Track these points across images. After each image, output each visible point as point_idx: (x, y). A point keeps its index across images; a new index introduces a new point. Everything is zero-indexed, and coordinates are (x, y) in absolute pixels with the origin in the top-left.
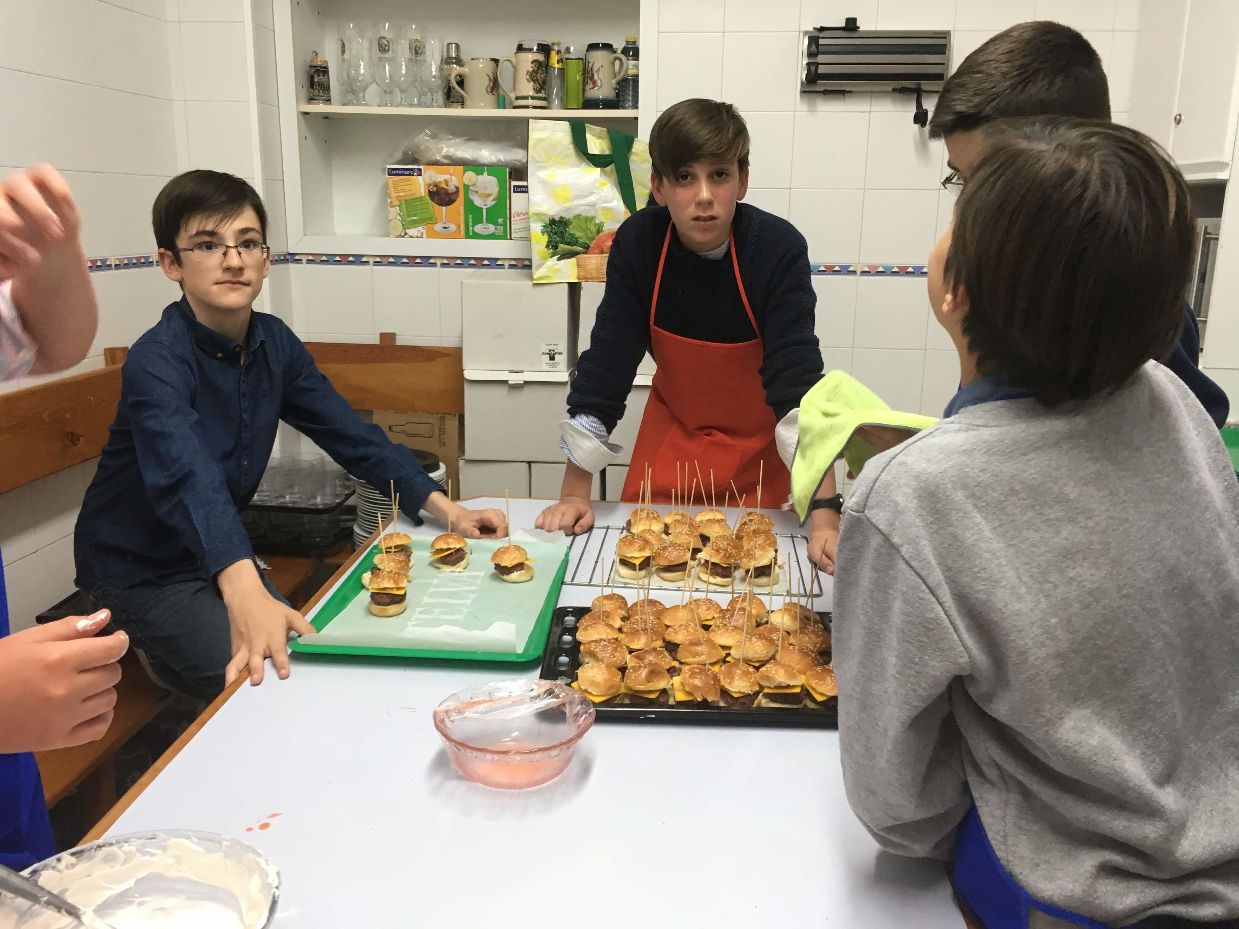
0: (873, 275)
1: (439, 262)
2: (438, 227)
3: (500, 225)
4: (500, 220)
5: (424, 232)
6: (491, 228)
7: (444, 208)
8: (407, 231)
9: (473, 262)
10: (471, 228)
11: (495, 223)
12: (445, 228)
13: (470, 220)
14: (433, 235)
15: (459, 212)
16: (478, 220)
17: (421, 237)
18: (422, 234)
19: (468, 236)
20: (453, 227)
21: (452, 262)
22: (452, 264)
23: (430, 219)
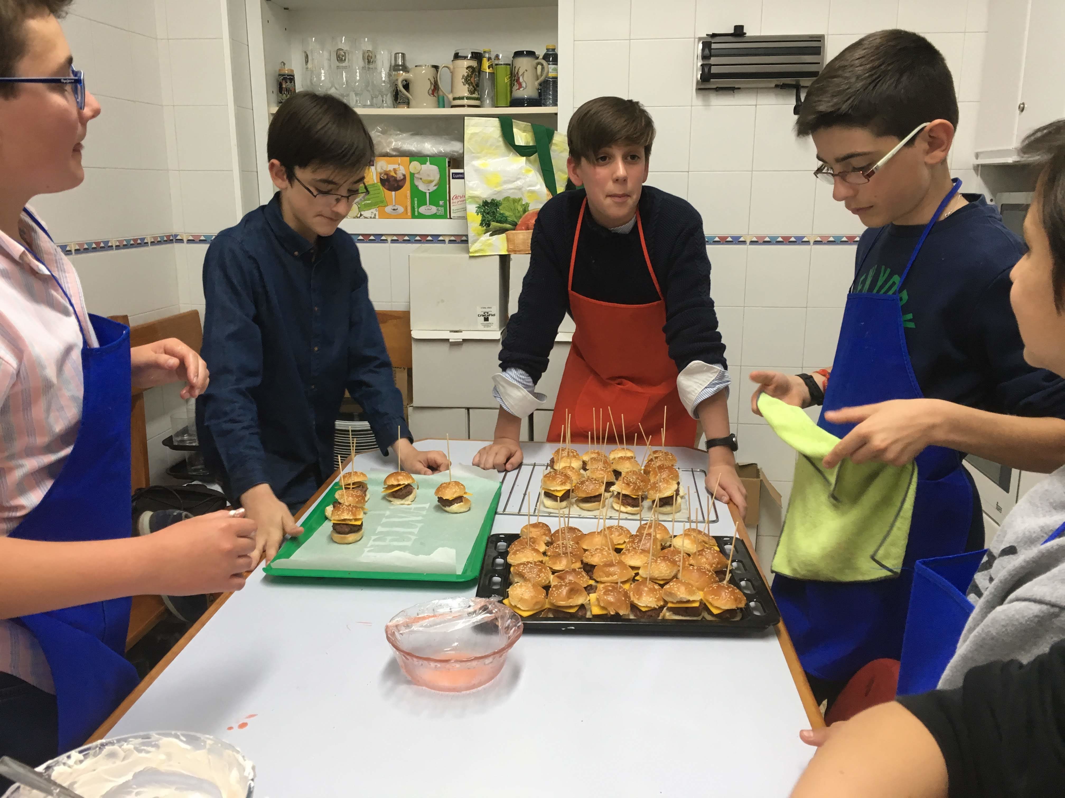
0: (761, 244)
1: (389, 239)
2: (388, 209)
3: (441, 206)
4: (441, 203)
5: (377, 213)
6: (434, 209)
7: (393, 193)
8: (362, 213)
9: (418, 238)
10: (416, 210)
11: (437, 205)
12: (394, 210)
13: (416, 202)
14: (384, 215)
15: (406, 196)
16: (422, 202)
17: (374, 218)
18: (375, 215)
19: (414, 216)
20: (401, 209)
21: (401, 239)
22: (401, 240)
23: (382, 202)
